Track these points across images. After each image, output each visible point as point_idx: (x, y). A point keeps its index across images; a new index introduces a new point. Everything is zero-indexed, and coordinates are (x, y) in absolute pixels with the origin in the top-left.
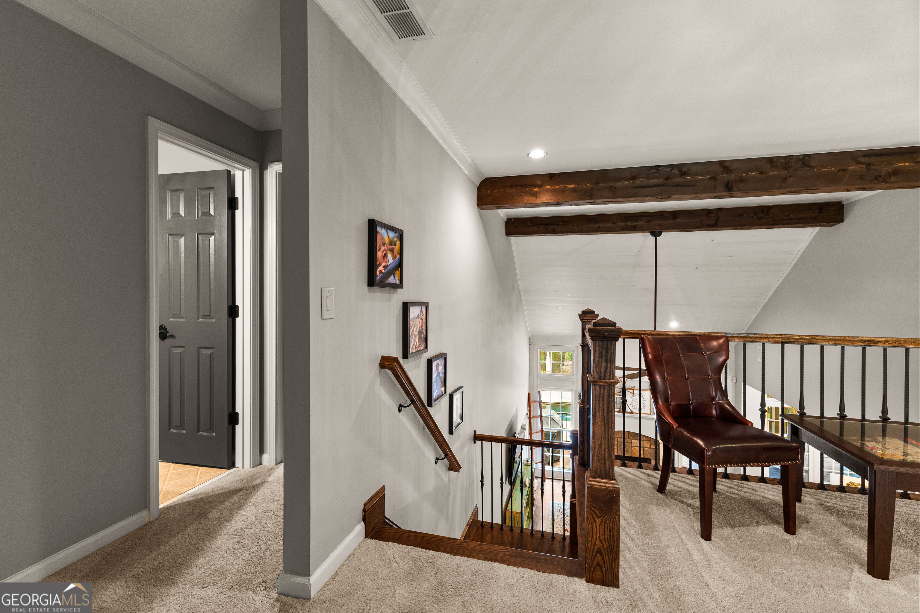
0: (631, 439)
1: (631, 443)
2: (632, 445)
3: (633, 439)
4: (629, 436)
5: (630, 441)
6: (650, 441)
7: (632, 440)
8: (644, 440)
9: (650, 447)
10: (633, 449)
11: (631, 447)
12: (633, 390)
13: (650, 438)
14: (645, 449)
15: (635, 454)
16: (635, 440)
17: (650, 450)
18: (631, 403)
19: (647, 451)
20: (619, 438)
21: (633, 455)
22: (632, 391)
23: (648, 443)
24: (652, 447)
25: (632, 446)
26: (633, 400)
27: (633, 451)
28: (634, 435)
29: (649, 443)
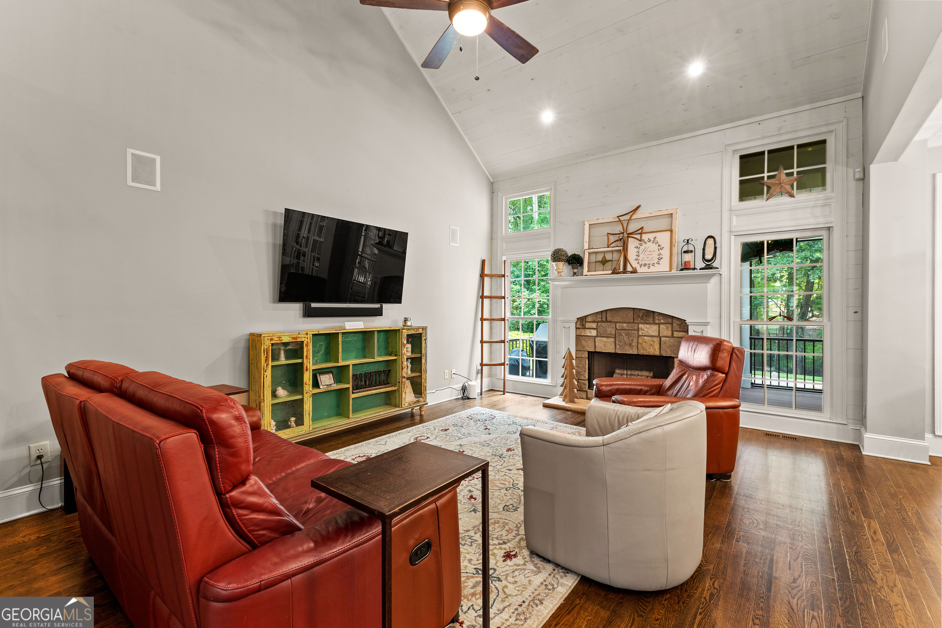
0: (638, 324)
1: (638, 330)
2: (640, 334)
3: (641, 323)
4: (634, 318)
5: (636, 328)
6: (672, 324)
7: (640, 325)
8: (662, 324)
9: (672, 336)
10: (640, 340)
11: (638, 338)
12: (641, 234)
13: (673, 317)
14: (663, 339)
15: (643, 348)
16: (645, 325)
17: (672, 340)
18: (636, 257)
19: (665, 343)
20: (618, 322)
21: (642, 351)
22: (638, 237)
23: (667, 328)
24: (674, 336)
25: (639, 336)
26: (641, 252)
27: (641, 344)
28: (642, 316)
29: (670, 328)
